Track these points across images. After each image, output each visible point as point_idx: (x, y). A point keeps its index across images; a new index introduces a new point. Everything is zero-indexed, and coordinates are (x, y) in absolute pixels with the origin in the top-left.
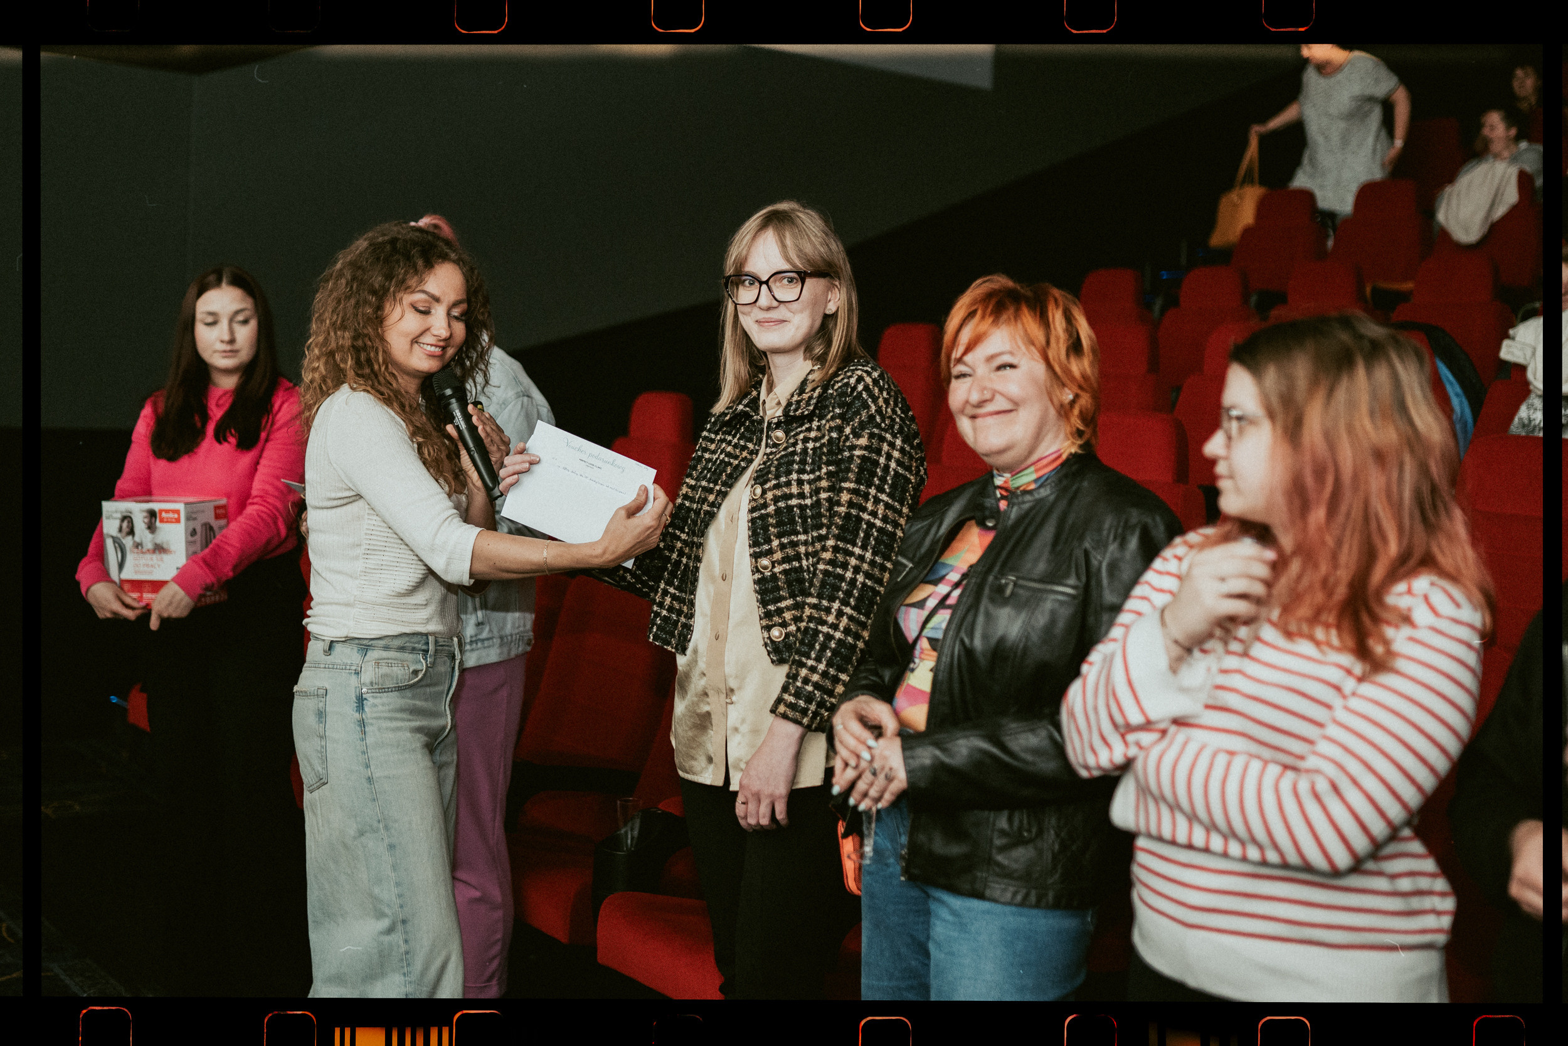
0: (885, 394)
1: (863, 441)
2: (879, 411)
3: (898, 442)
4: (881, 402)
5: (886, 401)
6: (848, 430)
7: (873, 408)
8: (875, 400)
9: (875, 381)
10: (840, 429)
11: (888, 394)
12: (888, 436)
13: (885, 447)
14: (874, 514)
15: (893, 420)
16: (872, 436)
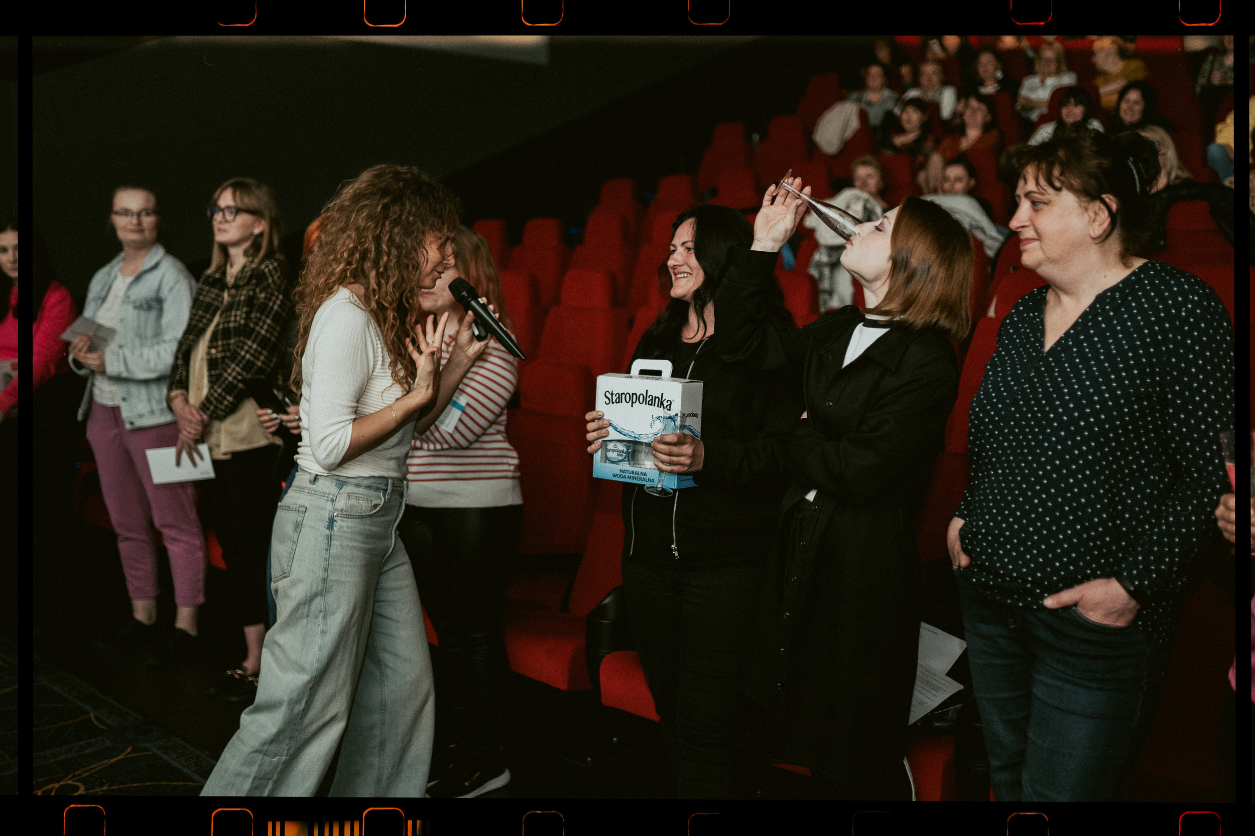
0: (279, 274)
1: (263, 295)
2: (274, 281)
3: (281, 297)
4: (276, 278)
5: (279, 278)
6: (258, 290)
7: (270, 280)
8: (272, 276)
9: (274, 268)
10: (254, 291)
11: (281, 273)
12: (276, 293)
13: (274, 298)
14: (262, 328)
15: (280, 286)
16: (267, 293)
